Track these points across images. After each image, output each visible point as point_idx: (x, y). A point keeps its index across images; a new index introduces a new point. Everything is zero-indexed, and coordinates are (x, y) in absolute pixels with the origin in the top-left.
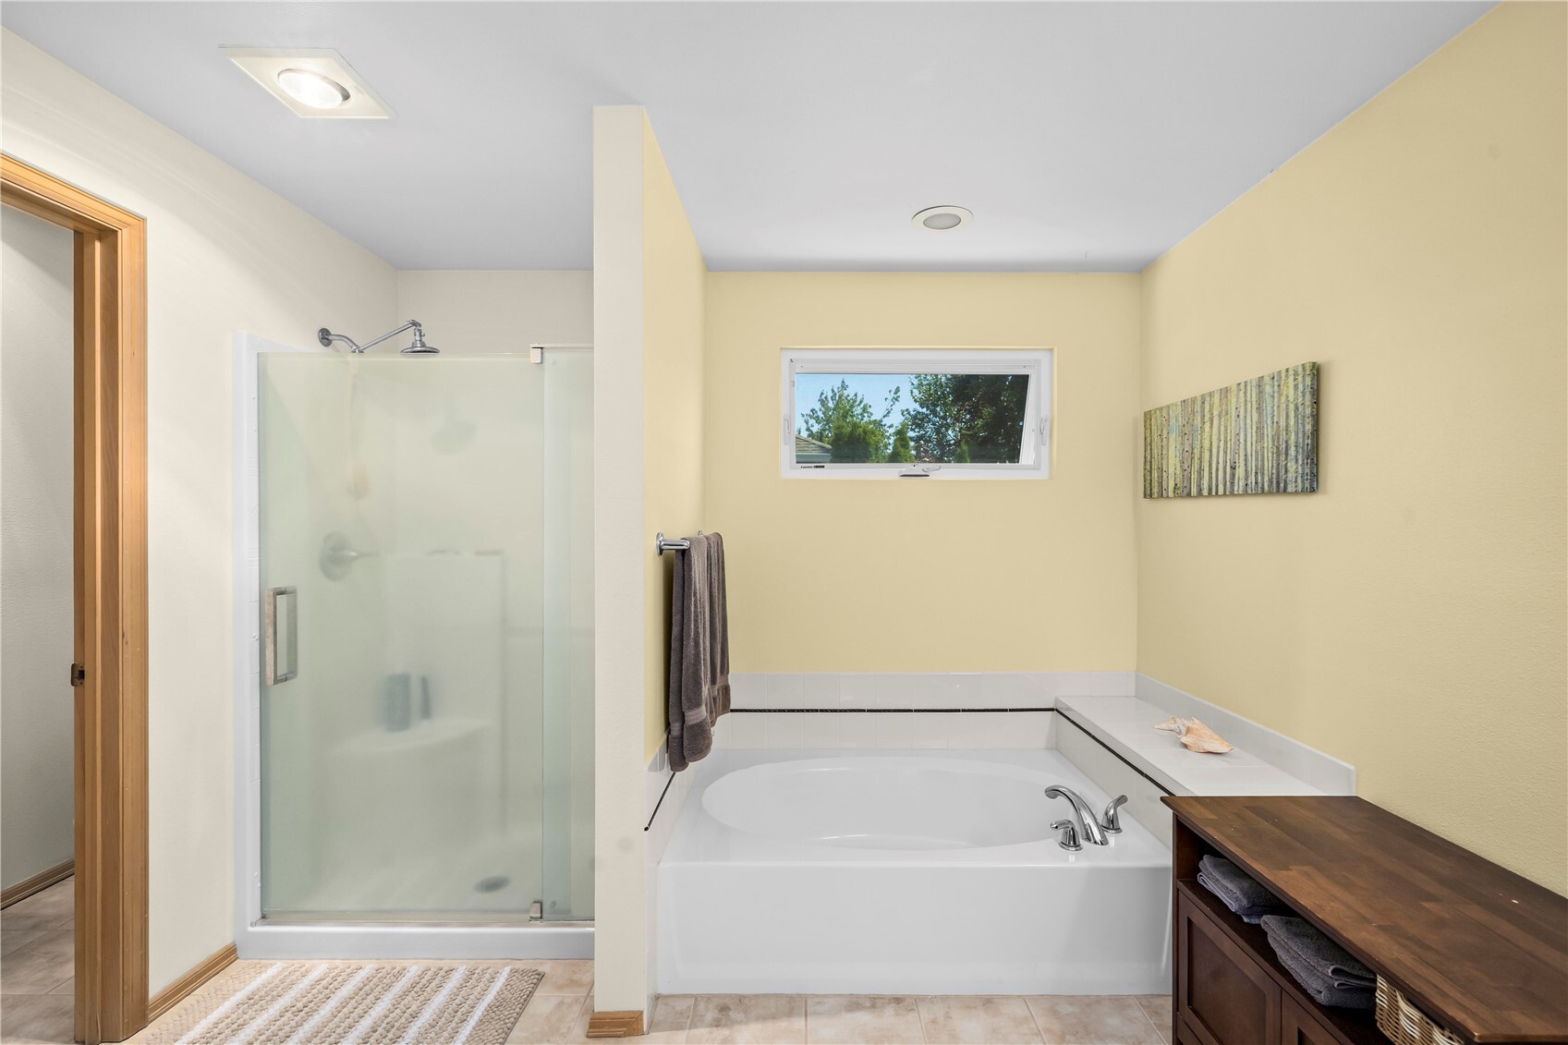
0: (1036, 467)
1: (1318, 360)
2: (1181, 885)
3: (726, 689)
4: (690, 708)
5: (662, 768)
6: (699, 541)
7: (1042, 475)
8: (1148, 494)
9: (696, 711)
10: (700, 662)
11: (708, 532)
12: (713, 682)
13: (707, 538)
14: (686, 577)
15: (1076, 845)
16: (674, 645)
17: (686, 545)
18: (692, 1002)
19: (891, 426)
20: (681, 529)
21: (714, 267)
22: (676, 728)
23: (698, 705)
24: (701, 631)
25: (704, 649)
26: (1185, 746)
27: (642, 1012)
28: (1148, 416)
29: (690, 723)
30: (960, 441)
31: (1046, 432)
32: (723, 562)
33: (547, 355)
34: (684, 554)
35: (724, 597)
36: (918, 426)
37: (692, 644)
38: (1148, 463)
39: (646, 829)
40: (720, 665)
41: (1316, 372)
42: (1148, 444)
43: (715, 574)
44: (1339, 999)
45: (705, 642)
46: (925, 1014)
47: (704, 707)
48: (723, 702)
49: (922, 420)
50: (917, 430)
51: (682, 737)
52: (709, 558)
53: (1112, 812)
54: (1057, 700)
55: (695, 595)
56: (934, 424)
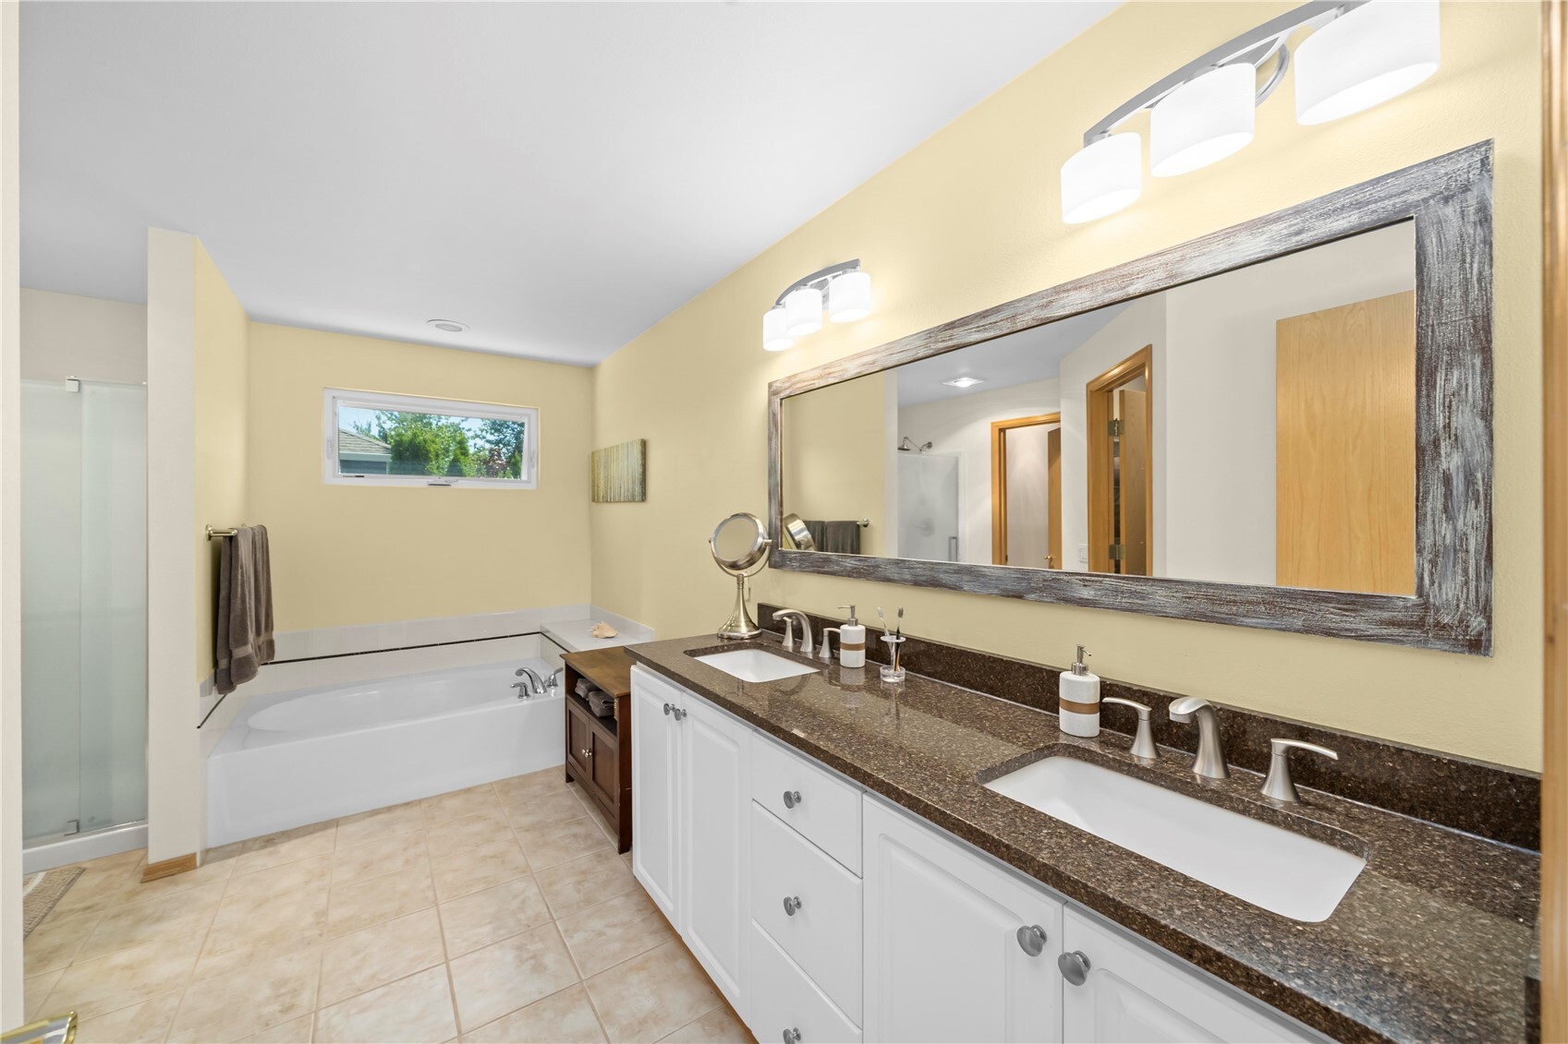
0: (528, 482)
1: (645, 438)
2: (569, 697)
3: (271, 644)
4: (236, 647)
5: (210, 694)
6: (245, 531)
7: (532, 486)
8: (593, 501)
9: (244, 648)
10: (246, 614)
11: (253, 525)
12: (258, 633)
13: (252, 529)
14: (234, 555)
15: (527, 694)
16: (222, 603)
17: (233, 533)
18: (241, 845)
19: (469, 430)
20: (227, 520)
21: (254, 320)
22: (223, 663)
23: (245, 643)
24: (247, 593)
25: (250, 608)
26: (597, 636)
27: (195, 854)
28: (593, 454)
29: (238, 657)
30: (514, 454)
31: (535, 460)
32: (267, 547)
33: (86, 388)
34: (231, 540)
35: (268, 574)
36: (497, 430)
37: (239, 601)
38: (593, 481)
39: (199, 727)
40: (266, 623)
41: (644, 444)
42: (593, 471)
43: (259, 555)
44: (604, 714)
45: (251, 603)
46: (424, 805)
47: (249, 646)
48: (268, 653)
49: (501, 425)
50: (496, 434)
51: (229, 668)
52: (254, 543)
53: (553, 677)
54: (542, 627)
55: (242, 567)
56: (513, 430)
